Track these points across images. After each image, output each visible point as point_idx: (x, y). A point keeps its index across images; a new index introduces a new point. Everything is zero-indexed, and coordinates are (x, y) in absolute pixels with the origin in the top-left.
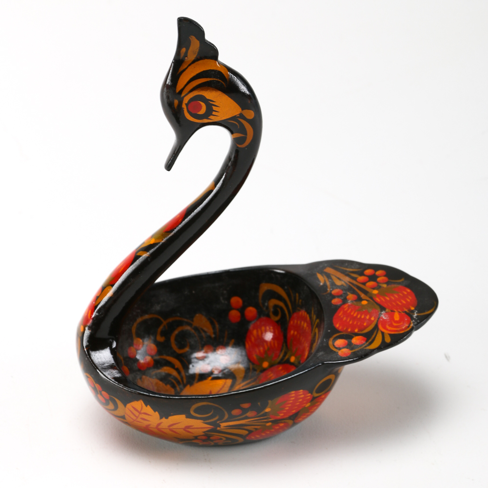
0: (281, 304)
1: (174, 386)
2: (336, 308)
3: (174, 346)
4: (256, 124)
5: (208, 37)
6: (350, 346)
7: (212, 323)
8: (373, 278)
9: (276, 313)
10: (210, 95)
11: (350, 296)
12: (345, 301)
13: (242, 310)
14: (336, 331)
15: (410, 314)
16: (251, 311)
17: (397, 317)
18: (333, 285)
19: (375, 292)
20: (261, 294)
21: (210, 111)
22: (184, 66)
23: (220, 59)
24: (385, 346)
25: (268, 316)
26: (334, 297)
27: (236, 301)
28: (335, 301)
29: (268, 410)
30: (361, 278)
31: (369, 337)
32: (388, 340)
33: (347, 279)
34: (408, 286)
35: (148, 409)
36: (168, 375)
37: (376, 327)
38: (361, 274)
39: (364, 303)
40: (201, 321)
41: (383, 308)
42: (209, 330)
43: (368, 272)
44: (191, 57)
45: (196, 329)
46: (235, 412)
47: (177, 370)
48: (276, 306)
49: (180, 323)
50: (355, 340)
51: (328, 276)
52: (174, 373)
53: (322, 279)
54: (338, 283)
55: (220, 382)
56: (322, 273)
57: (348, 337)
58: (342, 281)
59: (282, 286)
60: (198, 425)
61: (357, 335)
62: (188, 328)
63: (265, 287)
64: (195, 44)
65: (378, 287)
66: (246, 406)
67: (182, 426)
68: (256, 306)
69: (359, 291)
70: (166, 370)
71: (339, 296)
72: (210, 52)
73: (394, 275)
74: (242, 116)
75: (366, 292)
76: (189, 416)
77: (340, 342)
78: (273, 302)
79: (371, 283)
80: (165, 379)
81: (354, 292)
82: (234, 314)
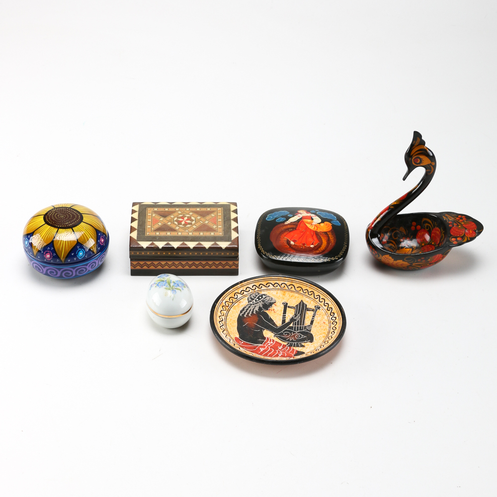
0: (429, 225)
1: (393, 250)
2: (451, 228)
3: (393, 237)
4: (435, 167)
5: (423, 138)
6: (457, 240)
7: (406, 230)
8: (461, 218)
9: (427, 228)
10: (421, 157)
11: (455, 224)
12: (453, 226)
13: (416, 226)
14: (451, 235)
15: (475, 231)
16: (419, 227)
17: (471, 232)
18: (449, 220)
19: (463, 223)
20: (422, 222)
21: (421, 162)
22: (414, 147)
23: (426, 145)
24: (468, 241)
25: (424, 229)
26: (449, 224)
27: (414, 223)
28: (450, 225)
29: (429, 260)
30: (457, 218)
31: (463, 238)
32: (469, 239)
33: (453, 218)
34: (473, 222)
35: (391, 258)
36: (391, 246)
37: (465, 235)
38: (457, 217)
39: (460, 226)
40: (402, 229)
41: (466, 229)
42: (404, 232)
43: (459, 216)
44: (417, 144)
45: (400, 232)
46: (419, 260)
47: (394, 245)
48: (427, 226)
49: (395, 230)
50: (458, 239)
51: (447, 217)
52: (393, 246)
53: (445, 218)
54: (450, 220)
55: (408, 249)
56: (444, 216)
57: (456, 237)
58: (452, 219)
59: (430, 219)
60: (406, 264)
61: (458, 237)
62: (398, 231)
63: (424, 219)
64: (419, 140)
65: (464, 222)
66: (423, 258)
67: (400, 264)
68: (421, 225)
69: (457, 223)
70: (390, 244)
71: (451, 224)
72: (423, 143)
73: (468, 218)
74: (431, 164)
75: (460, 223)
76: (404, 261)
77: (453, 239)
78: (427, 224)
79: (461, 220)
80: (390, 247)
81: (456, 223)
82: (413, 228)
